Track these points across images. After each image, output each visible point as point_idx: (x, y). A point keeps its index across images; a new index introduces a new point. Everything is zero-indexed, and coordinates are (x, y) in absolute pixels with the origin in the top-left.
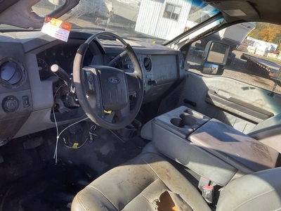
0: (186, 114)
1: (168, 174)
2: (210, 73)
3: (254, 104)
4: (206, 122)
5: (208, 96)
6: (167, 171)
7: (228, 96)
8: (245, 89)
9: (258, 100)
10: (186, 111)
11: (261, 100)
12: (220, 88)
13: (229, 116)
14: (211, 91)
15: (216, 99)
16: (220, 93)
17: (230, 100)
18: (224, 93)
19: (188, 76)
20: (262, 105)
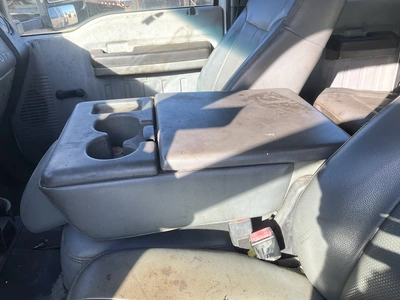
0: (103, 116)
1: (172, 277)
2: (67, 25)
3: (177, 41)
4: (154, 109)
5: (96, 65)
6: (166, 272)
7: (129, 49)
8: (148, 21)
9: (178, 31)
10: (96, 111)
11: (182, 28)
12: (106, 40)
13: (148, 82)
14: (95, 52)
15: (114, 63)
16: (111, 49)
17: (136, 53)
18: (118, 45)
19: (32, 45)
20: (188, 36)
